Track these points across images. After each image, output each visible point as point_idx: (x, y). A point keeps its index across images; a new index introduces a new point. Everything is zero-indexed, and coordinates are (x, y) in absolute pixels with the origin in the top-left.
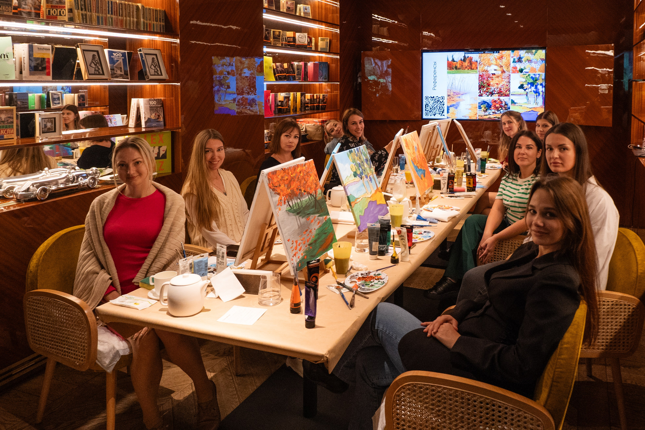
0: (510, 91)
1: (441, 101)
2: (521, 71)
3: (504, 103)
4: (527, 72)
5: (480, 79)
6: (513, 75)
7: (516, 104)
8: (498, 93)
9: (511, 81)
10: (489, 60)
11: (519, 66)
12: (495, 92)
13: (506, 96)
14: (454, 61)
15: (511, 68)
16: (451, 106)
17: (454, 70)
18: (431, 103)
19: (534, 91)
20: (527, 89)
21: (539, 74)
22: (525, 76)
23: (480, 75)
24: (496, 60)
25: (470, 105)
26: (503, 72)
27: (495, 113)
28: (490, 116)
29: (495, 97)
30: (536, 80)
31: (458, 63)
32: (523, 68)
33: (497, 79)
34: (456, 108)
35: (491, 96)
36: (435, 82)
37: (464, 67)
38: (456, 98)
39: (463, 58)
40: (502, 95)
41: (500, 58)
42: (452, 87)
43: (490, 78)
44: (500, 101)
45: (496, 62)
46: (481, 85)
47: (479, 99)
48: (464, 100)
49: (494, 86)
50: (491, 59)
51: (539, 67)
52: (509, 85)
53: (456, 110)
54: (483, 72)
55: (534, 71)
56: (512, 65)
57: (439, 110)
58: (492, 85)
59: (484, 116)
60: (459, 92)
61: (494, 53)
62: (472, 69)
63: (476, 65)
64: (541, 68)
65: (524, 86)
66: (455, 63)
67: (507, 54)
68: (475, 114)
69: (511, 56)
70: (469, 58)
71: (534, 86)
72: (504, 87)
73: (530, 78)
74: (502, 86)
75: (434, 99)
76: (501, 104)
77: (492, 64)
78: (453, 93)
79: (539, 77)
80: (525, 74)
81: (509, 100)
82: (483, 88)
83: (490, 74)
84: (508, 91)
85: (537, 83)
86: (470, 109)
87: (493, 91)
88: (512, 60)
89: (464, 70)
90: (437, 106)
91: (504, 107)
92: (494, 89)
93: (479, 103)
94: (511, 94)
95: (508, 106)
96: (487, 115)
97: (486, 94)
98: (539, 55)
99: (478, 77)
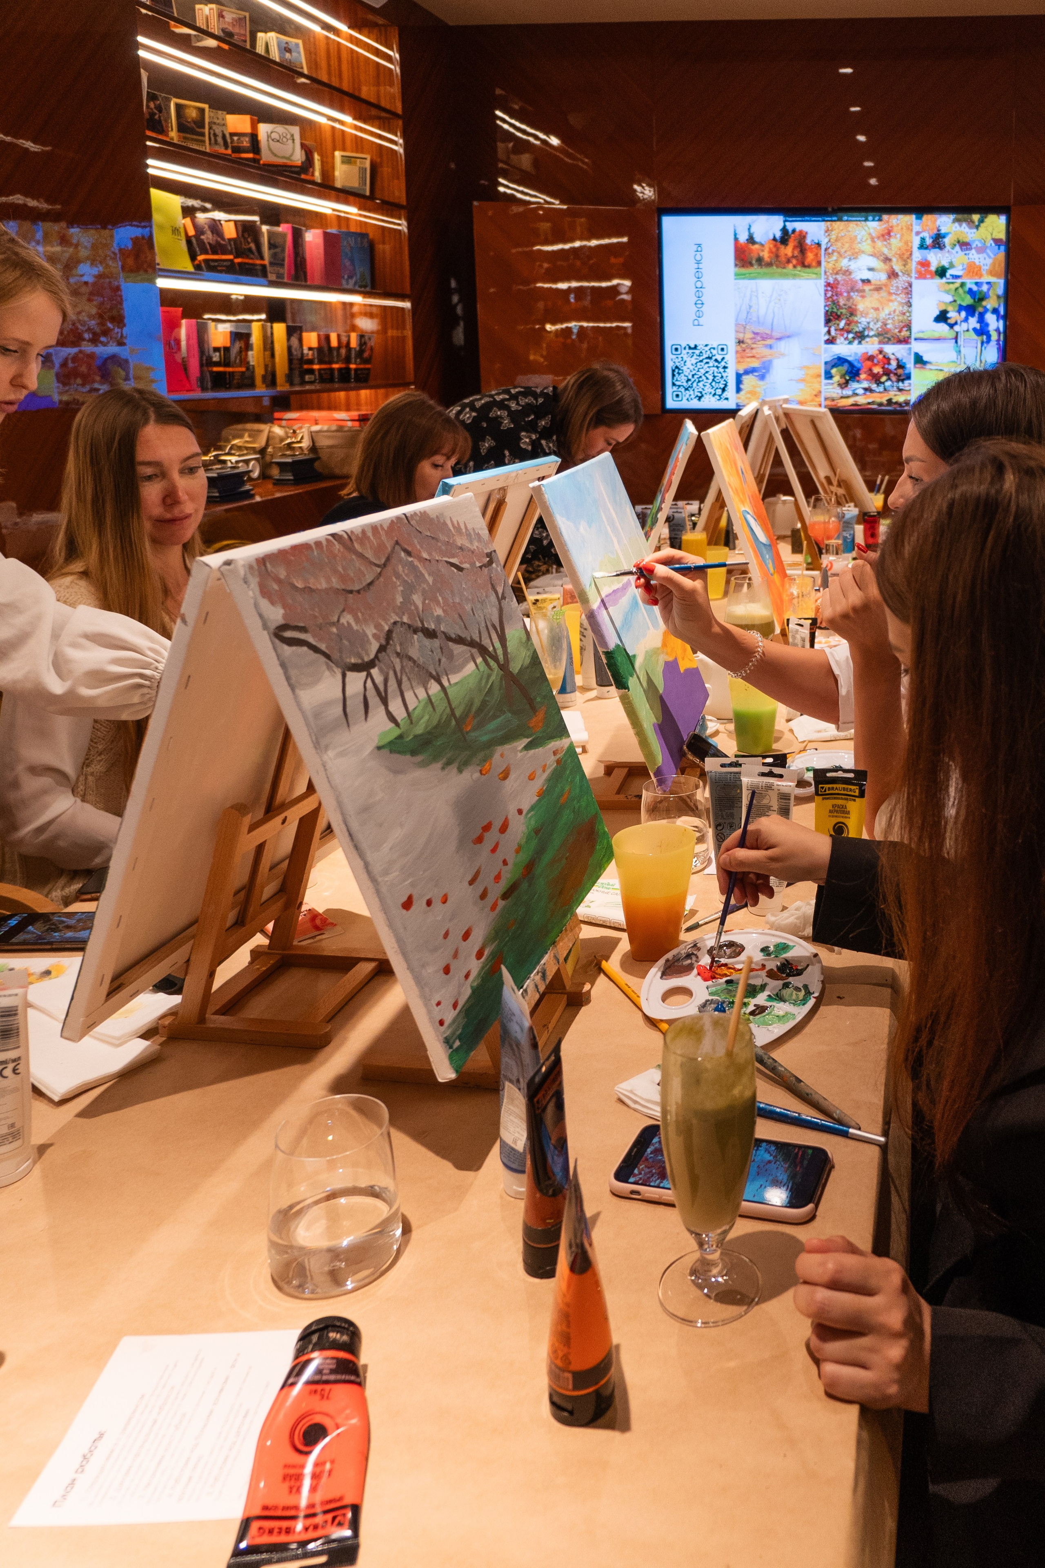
0: (910, 329)
1: (719, 358)
2: (941, 272)
3: (894, 364)
4: (957, 277)
5: (829, 294)
6: (919, 286)
7: (928, 366)
8: (878, 335)
9: (915, 301)
10: (853, 240)
11: (936, 259)
13: (900, 341)
14: (755, 243)
15: (913, 265)
16: (747, 372)
17: (755, 269)
18: (688, 364)
19: (975, 329)
20: (956, 323)
21: (988, 283)
22: (953, 287)
23: (828, 284)
24: (874, 241)
25: (802, 368)
26: (893, 275)
27: (872, 391)
28: (857, 398)
29: (871, 346)
30: (981, 299)
31: (767, 250)
32: (947, 265)
33: (876, 295)
34: (762, 377)
35: (860, 343)
36: (699, 303)
37: (783, 259)
38: (760, 349)
39: (778, 235)
40: (889, 339)
41: (883, 236)
42: (749, 317)
43: (858, 291)
44: (884, 357)
45: (874, 248)
46: (832, 312)
47: (826, 351)
48: (783, 355)
49: (867, 314)
50: (859, 237)
51: (989, 261)
52: (910, 312)
53: (761, 383)
54: (837, 273)
55: (977, 274)
56: (917, 255)
57: (713, 384)
58: (862, 313)
59: (842, 397)
60: (768, 332)
61: (866, 220)
62: (804, 266)
63: (816, 255)
64: (994, 264)
65: (949, 315)
66: (756, 246)
67: (904, 224)
68: (816, 396)
69: (915, 230)
70: (797, 233)
71: (977, 315)
72: (896, 318)
73: (965, 292)
74: (890, 314)
75: (697, 352)
76: (886, 366)
77: (863, 252)
78: (752, 336)
79: (989, 290)
80: (953, 283)
81: (910, 354)
82: (837, 322)
83: (856, 282)
84: (905, 329)
85: (985, 307)
86: (802, 380)
87: (864, 329)
88: (916, 242)
89: (784, 268)
90: (707, 372)
91: (896, 374)
92: (868, 323)
93: (826, 363)
94: (913, 337)
95: (907, 372)
96: (848, 397)
97: (846, 339)
98: (991, 230)
99: (823, 289)
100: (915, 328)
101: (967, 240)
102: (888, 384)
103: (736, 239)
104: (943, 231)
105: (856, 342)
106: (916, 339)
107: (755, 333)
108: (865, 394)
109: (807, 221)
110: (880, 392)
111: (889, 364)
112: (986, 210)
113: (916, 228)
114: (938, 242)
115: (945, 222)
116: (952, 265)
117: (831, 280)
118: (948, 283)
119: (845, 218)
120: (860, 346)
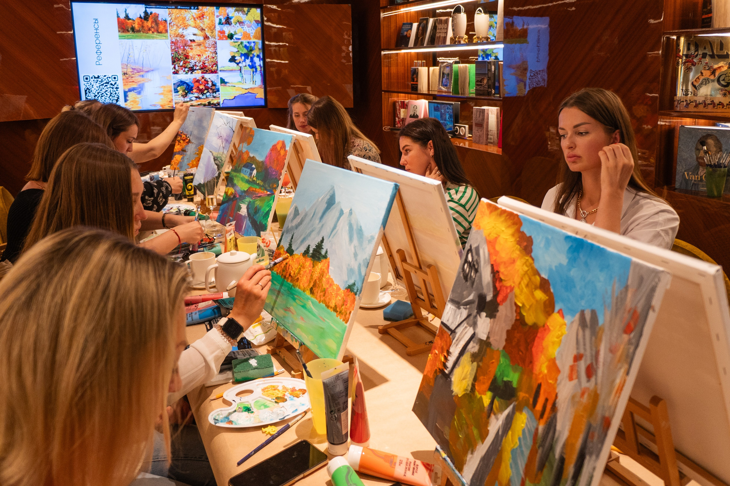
0: (217, 65)
1: (113, 83)
2: (231, 37)
3: (210, 84)
4: (239, 39)
5: (173, 48)
6: (220, 43)
7: (228, 84)
8: (201, 69)
9: (219, 51)
10: (184, 19)
11: (228, 30)
12: (197, 68)
13: (212, 72)
14: (129, 19)
15: (216, 33)
16: (130, 90)
17: (131, 34)
18: (95, 87)
19: (249, 65)
20: (240, 62)
21: (254, 42)
22: (237, 44)
23: (172, 42)
24: (195, 20)
26: (206, 37)
27: (199, 98)
28: (192, 102)
29: (198, 75)
30: (251, 50)
31: (136, 23)
32: (233, 33)
33: (198, 48)
34: (139, 93)
35: (192, 73)
36: (99, 52)
37: (146, 28)
38: (137, 78)
39: (143, 15)
40: (207, 71)
41: (200, 17)
42: (129, 60)
43: (188, 46)
44: (205, 80)
45: (195, 23)
46: (175, 57)
47: (174, 78)
48: (150, 80)
49: (194, 58)
50: (187, 18)
51: (254, 31)
52: (216, 57)
53: (139, 96)
54: (177, 37)
55: (248, 38)
56: (218, 28)
57: (111, 97)
58: (191, 57)
59: (184, 102)
60: (141, 68)
61: (190, 9)
62: (159, 32)
63: (165, 26)
64: (256, 33)
65: (236, 58)
66: (130, 21)
67: (210, 11)
69: (216, 15)
70: (153, 15)
71: (250, 58)
72: (210, 60)
73: (243, 47)
74: (206, 58)
75: (100, 80)
76: (206, 85)
77: (190, 25)
78: (132, 70)
79: (254, 45)
80: (237, 42)
81: (218, 78)
82: (179, 62)
83: (187, 41)
84: (215, 66)
85: (253, 54)
86: (162, 94)
87: (193, 66)
88: (217, 21)
89: (147, 33)
90: (106, 91)
91: (211, 89)
92: (195, 63)
93: (174, 84)
94: (219, 69)
95: (217, 87)
97: (184, 71)
98: (253, 16)
99: (169, 45)
100: (219, 65)
101: (242, 21)
102: (208, 94)
103: (118, 17)
104: (230, 16)
105: (190, 73)
106: (220, 71)
107: (133, 69)
108: (196, 100)
109: (158, 8)
110: (204, 99)
111: (208, 84)
112: (250, 6)
113: (217, 14)
114: (228, 21)
115: (231, 11)
116: (236, 34)
117: (174, 40)
118: (235, 42)
119: (179, 7)
120: (192, 75)
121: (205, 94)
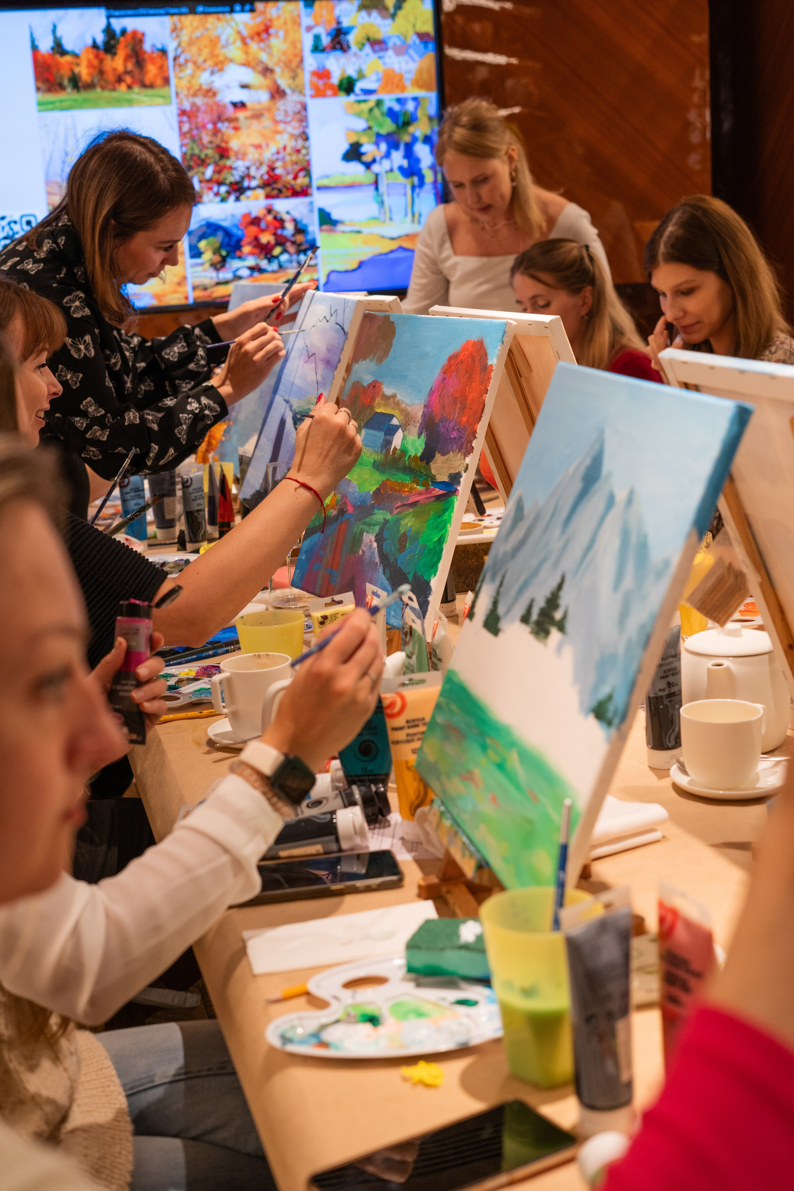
0: (309, 173)
2: (348, 86)
3: (290, 227)
4: (371, 92)
5: (186, 127)
6: (316, 107)
7: (340, 228)
8: (265, 185)
9: (313, 131)
10: (214, 42)
11: (338, 66)
12: (254, 183)
13: (295, 194)
14: (64, 53)
15: (306, 77)
17: (69, 95)
19: (401, 169)
20: (374, 161)
21: (415, 99)
22: (365, 107)
23: (182, 112)
24: (245, 42)
26: (277, 93)
27: (261, 270)
29: (255, 203)
30: (407, 124)
31: (84, 63)
32: (354, 75)
33: (255, 125)
35: (238, 199)
37: (111, 77)
39: (100, 38)
40: (280, 191)
41: (258, 34)
43: (230, 120)
44: (275, 218)
45: (247, 53)
46: (192, 155)
49: (245, 154)
50: (223, 39)
51: (413, 67)
52: (307, 148)
54: (195, 95)
55: (398, 87)
56: (311, 62)
58: (237, 154)
59: (218, 284)
61: (232, 11)
62: (144, 85)
63: (161, 67)
64: (420, 71)
65: (363, 149)
66: (68, 58)
67: (288, 16)
68: (179, 284)
69: (304, 25)
70: (129, 36)
71: (402, 147)
72: (288, 158)
73: (383, 114)
74: (278, 153)
76: (279, 232)
77: (231, 60)
79: (416, 108)
80: (365, 101)
81: (311, 211)
82: (201, 169)
83: (224, 106)
84: (302, 174)
85: (413, 135)
87: (243, 178)
88: (308, 42)
89: (114, 89)
91: (294, 243)
92: (248, 168)
94: (315, 183)
95: (310, 237)
96: (226, 282)
97: (217, 194)
98: (412, 19)
99: (174, 121)
100: (316, 171)
101: (380, 36)
102: (284, 258)
104: (346, 23)
105: (232, 198)
106: (319, 188)
108: (251, 276)
109: (143, 15)
110: (274, 272)
111: (283, 228)
113: (306, 21)
114: (339, 40)
115: (347, 10)
117: (187, 106)
118: (359, 102)
119: (200, 9)
120: (238, 204)
121: (277, 257)
